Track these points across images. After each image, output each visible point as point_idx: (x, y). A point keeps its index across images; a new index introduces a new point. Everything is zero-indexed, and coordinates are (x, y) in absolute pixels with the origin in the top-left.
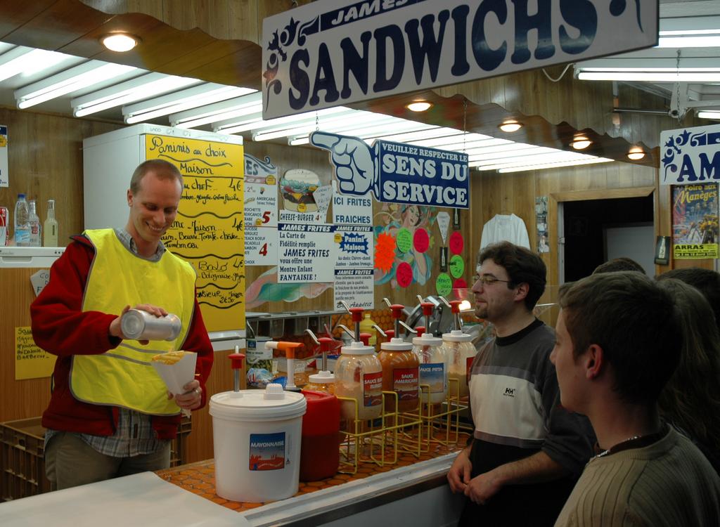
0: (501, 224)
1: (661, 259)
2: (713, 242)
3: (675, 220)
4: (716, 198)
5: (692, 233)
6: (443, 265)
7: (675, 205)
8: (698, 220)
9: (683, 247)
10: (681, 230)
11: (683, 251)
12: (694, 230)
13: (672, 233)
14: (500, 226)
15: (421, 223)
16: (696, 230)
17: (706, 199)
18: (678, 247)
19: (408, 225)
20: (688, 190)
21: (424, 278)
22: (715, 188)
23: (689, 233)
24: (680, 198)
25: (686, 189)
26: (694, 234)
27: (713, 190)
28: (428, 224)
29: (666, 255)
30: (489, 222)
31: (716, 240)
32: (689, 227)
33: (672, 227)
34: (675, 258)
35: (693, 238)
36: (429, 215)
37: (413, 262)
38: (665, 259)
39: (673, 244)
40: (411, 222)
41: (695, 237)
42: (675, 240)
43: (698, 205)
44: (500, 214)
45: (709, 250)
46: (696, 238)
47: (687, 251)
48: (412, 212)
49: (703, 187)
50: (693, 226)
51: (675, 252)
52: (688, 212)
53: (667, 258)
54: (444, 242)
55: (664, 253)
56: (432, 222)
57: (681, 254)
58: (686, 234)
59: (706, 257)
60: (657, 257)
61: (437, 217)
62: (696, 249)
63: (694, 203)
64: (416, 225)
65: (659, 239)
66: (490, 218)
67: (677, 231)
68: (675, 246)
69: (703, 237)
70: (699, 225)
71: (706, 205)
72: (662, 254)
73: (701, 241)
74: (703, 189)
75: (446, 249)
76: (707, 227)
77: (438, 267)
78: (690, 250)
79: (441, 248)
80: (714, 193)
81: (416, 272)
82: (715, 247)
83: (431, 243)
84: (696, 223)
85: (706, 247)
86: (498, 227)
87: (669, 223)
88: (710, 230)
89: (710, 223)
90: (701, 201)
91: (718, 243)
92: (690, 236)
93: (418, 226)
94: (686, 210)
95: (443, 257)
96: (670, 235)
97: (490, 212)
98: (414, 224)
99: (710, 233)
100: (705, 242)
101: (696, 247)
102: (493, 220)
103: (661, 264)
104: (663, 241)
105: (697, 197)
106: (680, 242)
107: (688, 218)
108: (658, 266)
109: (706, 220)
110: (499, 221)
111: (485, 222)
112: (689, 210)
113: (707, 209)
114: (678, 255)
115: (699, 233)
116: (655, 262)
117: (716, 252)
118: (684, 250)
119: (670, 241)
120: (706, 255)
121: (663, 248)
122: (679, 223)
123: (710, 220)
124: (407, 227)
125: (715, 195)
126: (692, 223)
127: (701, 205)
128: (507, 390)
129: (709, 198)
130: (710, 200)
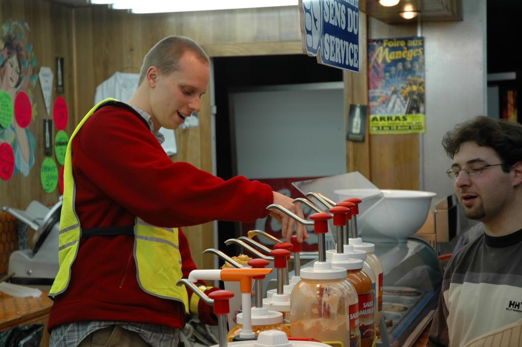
0: (125, 86)
1: (356, 134)
2: (418, 111)
3: (371, 85)
4: (421, 57)
5: (393, 100)
6: (48, 145)
7: (371, 65)
8: (400, 84)
9: (382, 119)
10: (379, 97)
11: (381, 123)
12: (394, 97)
13: (369, 101)
14: (124, 90)
15: (22, 82)
16: (398, 97)
17: (409, 58)
18: (375, 119)
19: (8, 87)
20: (387, 46)
21: (27, 165)
22: (420, 44)
23: (390, 100)
24: (378, 56)
25: (385, 44)
26: (395, 101)
27: (418, 47)
28: (30, 86)
29: (361, 129)
30: (105, 84)
31: (422, 109)
32: (389, 93)
33: (368, 94)
34: (372, 132)
35: (394, 107)
36: (30, 72)
37: (16, 142)
38: (360, 134)
39: (369, 114)
40: (10, 82)
41: (396, 106)
42: (372, 109)
43: (400, 66)
44: (122, 71)
45: (414, 123)
46: (398, 107)
47: (386, 123)
48: (12, 66)
49: (406, 42)
50: (394, 92)
51: (371, 124)
52: (387, 74)
53: (362, 133)
54: (48, 111)
55: (359, 126)
56: (34, 82)
57: (378, 128)
58: (386, 101)
59: (410, 132)
60: (349, 132)
61: (40, 74)
62: (397, 121)
63: (395, 62)
64: (17, 86)
65: (352, 108)
66: (106, 77)
67: (374, 99)
68: (372, 117)
69: (406, 106)
70: (401, 90)
71: (409, 66)
72: (356, 128)
73: (404, 110)
74: (406, 46)
75: (50, 122)
76: (411, 93)
77: (42, 150)
78: (390, 122)
79: (45, 121)
80: (420, 50)
81: (19, 157)
82: (420, 118)
83: (34, 113)
84: (398, 89)
85: (409, 119)
86: (120, 91)
87: (365, 88)
88: (415, 97)
89: (415, 88)
90: (403, 60)
91: (424, 113)
92: (391, 105)
93: (19, 87)
94: (386, 71)
95: (47, 134)
96: (365, 103)
97: (106, 68)
98: (13, 84)
99: (415, 101)
100: (409, 112)
101: (397, 118)
102: (111, 80)
103: (355, 141)
104: (358, 111)
105: (399, 55)
106: (378, 112)
107: (387, 81)
108: (351, 144)
109: (410, 85)
110: (121, 82)
111: (98, 83)
112: (389, 71)
113: (411, 71)
114: (374, 129)
115: (401, 102)
116: (348, 139)
117: (423, 124)
118: (383, 122)
119: (365, 111)
120: (410, 128)
121: (357, 120)
122: (375, 88)
123: (415, 83)
124: (7, 90)
125: (421, 52)
126: (393, 89)
127: (404, 66)
128: (511, 304)
129: (413, 57)
130: (415, 59)
